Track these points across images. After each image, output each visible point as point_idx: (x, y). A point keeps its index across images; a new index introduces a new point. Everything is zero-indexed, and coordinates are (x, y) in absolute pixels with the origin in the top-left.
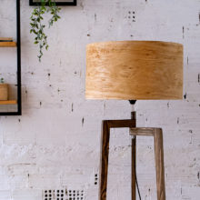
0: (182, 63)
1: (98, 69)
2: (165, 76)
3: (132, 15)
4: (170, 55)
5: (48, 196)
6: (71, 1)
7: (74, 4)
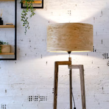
0: (92, 34)
3: (69, 12)
5: (30, 99)
6: (41, 6)
7: (42, 7)
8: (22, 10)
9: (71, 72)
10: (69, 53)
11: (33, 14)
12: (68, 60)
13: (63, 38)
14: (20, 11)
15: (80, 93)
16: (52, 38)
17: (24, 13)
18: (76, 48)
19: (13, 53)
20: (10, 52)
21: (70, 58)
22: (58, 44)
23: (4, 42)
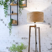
3: (36, 8)
4: (40, 14)
5: (22, 38)
6: (26, 6)
10: (35, 23)
12: (34, 25)
17: (20, 9)
21: (35, 25)
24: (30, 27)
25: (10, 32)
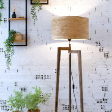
0: (88, 25)
1: (56, 27)
2: (81, 29)
3: (70, 8)
5: (37, 77)
6: (47, 2)
7: (48, 4)
8: (32, 6)
9: (70, 56)
10: (70, 40)
11: (41, 9)
12: (68, 46)
13: (65, 28)
14: (30, 7)
15: (78, 73)
16: (56, 29)
17: (33, 8)
18: (75, 37)
19: (25, 41)
20: (22, 40)
21: (70, 45)
22: (61, 33)
23: (17, 31)
24: (60, 49)
25: (9, 62)
